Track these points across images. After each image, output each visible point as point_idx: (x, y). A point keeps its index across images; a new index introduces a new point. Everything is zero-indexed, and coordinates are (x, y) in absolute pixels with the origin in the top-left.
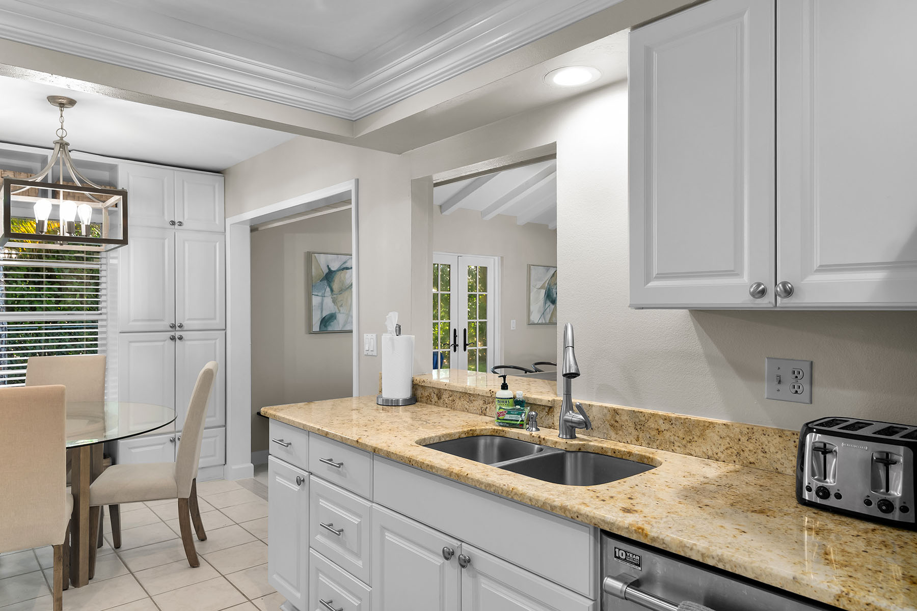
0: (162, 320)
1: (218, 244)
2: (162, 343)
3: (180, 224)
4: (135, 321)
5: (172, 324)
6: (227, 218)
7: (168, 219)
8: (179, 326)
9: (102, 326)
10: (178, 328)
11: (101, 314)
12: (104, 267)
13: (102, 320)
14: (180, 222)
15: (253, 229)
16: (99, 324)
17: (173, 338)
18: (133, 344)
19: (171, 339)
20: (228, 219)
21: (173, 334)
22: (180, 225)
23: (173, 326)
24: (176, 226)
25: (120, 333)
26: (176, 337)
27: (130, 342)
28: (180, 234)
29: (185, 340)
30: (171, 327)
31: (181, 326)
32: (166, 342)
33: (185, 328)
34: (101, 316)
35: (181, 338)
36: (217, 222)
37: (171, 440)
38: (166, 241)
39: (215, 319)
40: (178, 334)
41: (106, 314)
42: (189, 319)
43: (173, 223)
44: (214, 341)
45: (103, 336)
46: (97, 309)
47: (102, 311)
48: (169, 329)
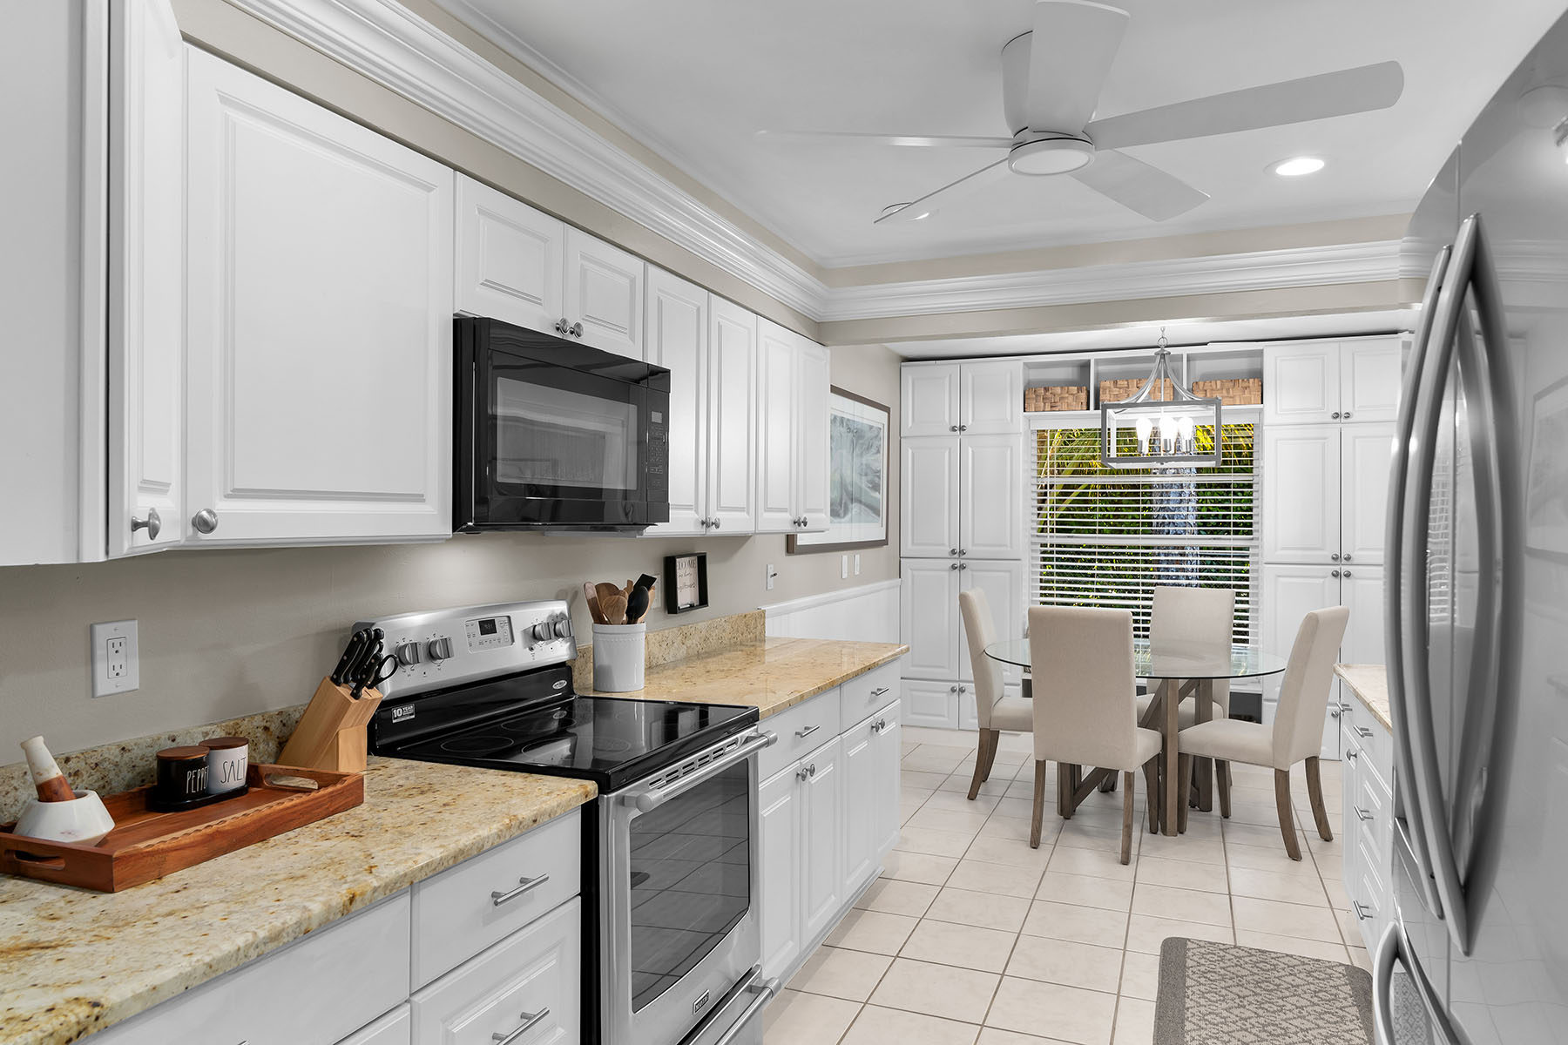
0: (1320, 549)
2: (1318, 581)
3: (1348, 416)
4: (1282, 549)
5: (1336, 555)
7: (1331, 411)
8: (1345, 559)
9: (1254, 555)
10: (1344, 561)
11: (1252, 539)
12: (1256, 480)
13: (1254, 547)
14: (1348, 414)
16: (1251, 551)
17: (1336, 575)
18: (1281, 579)
19: (1333, 575)
21: (1337, 568)
22: (1348, 418)
23: (1337, 559)
24: (1343, 419)
25: (1267, 564)
26: (1342, 573)
27: (1278, 577)
28: (1349, 431)
29: (1354, 578)
30: (1333, 558)
31: (1348, 558)
32: (1327, 579)
33: (1355, 560)
34: (1253, 541)
35: (1348, 575)
37: (1333, 715)
38: (1329, 442)
40: (1344, 569)
41: (1258, 539)
42: (1361, 549)
43: (1338, 415)
45: (1255, 567)
46: (1250, 533)
47: (1255, 535)
48: (1331, 561)
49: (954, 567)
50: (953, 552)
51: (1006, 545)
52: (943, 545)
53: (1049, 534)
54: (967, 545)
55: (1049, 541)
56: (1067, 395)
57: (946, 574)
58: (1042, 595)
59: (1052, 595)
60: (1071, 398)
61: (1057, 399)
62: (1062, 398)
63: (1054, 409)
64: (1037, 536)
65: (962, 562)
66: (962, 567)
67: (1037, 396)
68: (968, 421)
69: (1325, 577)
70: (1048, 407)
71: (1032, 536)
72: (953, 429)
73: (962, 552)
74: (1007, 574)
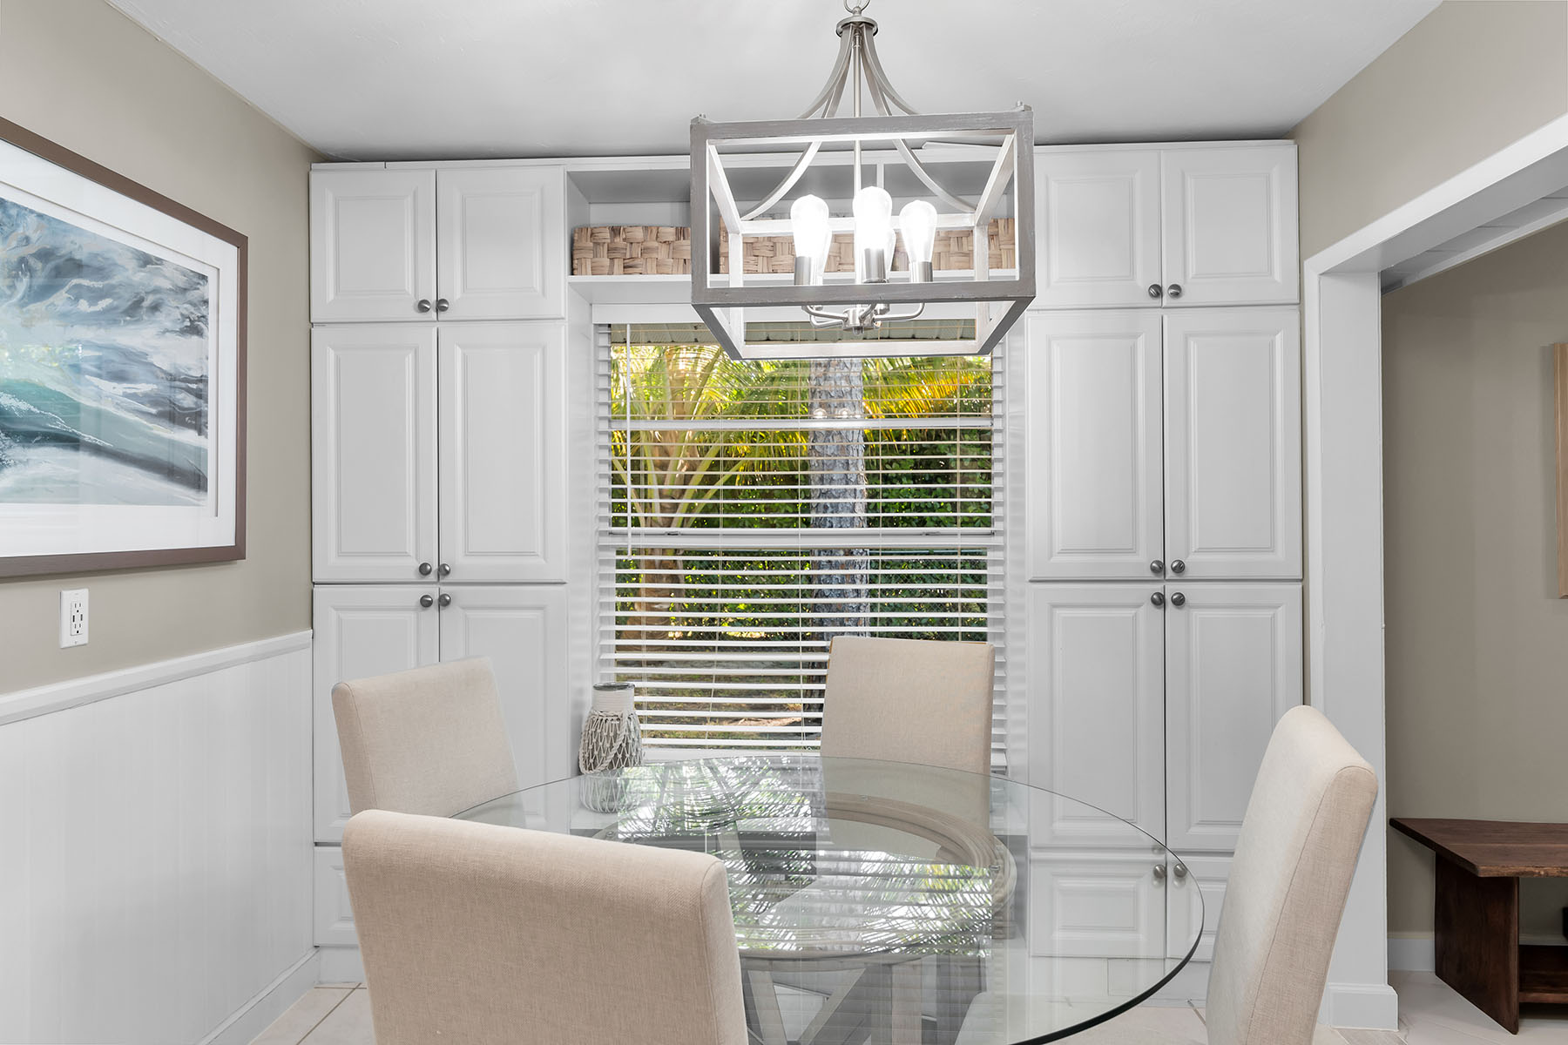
0: (1132, 551)
1: (1279, 338)
2: (1129, 613)
3: (1177, 291)
4: (1064, 552)
5: (1158, 562)
6: (1306, 259)
7: (1143, 282)
8: (1174, 569)
9: (996, 563)
10: (1170, 574)
11: (992, 534)
12: (997, 424)
13: (995, 548)
14: (1175, 287)
15: (1391, 285)
16: (990, 556)
17: (1159, 601)
18: (1058, 611)
19: (1154, 601)
20: (1308, 260)
21: (1158, 587)
22: (1176, 295)
23: (1159, 569)
24: (1166, 300)
25: (1031, 581)
26: (1168, 598)
27: (1055, 606)
28: (1178, 323)
29: (1190, 607)
30: (1153, 569)
31: (1180, 568)
32: (1142, 610)
33: (1192, 574)
34: (994, 538)
35: (1179, 601)
36: (1277, 276)
37: (1155, 872)
38: (1141, 342)
39: (1271, 549)
40: (1171, 590)
41: (1002, 533)
42: (1201, 552)
43: (1157, 291)
44: (1268, 614)
45: (997, 585)
46: (987, 522)
47: (997, 526)
48: (1150, 575)
49: (425, 603)
50: (424, 570)
51: (533, 554)
52: (405, 554)
53: (630, 529)
54: (455, 557)
55: (631, 543)
56: (656, 244)
57: (411, 616)
58: (619, 648)
59: (638, 648)
60: (664, 250)
61: (637, 251)
62: (645, 251)
63: (630, 270)
64: (611, 533)
65: (445, 590)
66: (444, 602)
67: (596, 244)
68: (453, 292)
69: (1138, 606)
70: (618, 264)
71: (602, 533)
72: (422, 307)
73: (443, 571)
74: (539, 613)
